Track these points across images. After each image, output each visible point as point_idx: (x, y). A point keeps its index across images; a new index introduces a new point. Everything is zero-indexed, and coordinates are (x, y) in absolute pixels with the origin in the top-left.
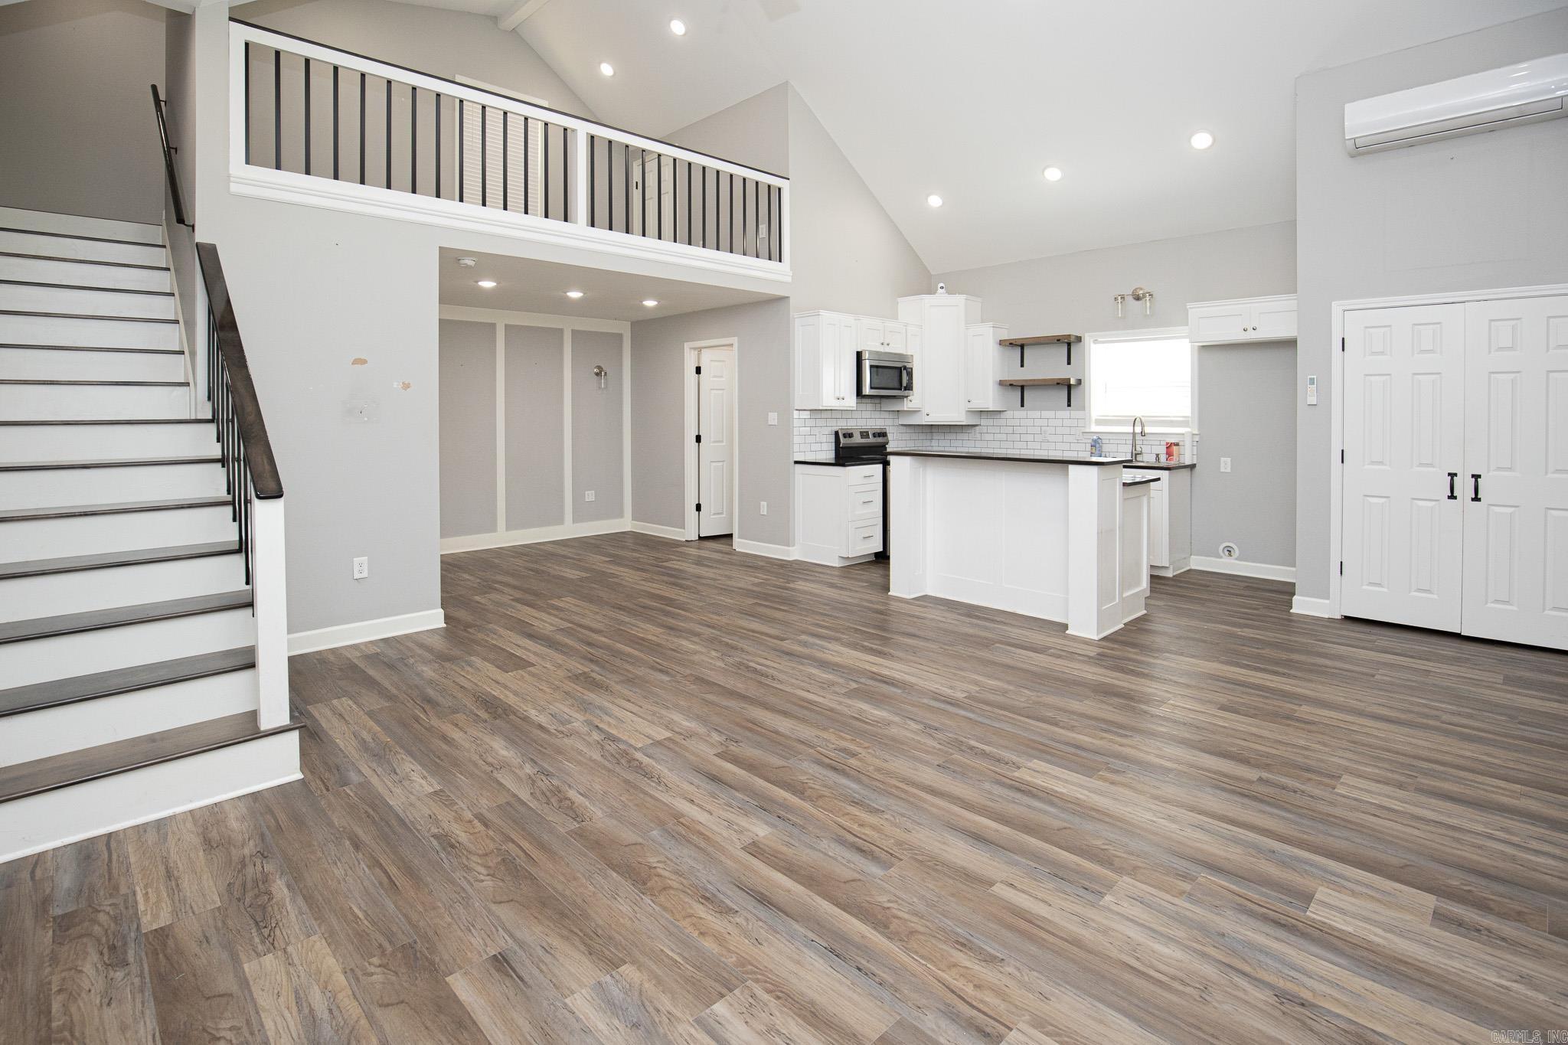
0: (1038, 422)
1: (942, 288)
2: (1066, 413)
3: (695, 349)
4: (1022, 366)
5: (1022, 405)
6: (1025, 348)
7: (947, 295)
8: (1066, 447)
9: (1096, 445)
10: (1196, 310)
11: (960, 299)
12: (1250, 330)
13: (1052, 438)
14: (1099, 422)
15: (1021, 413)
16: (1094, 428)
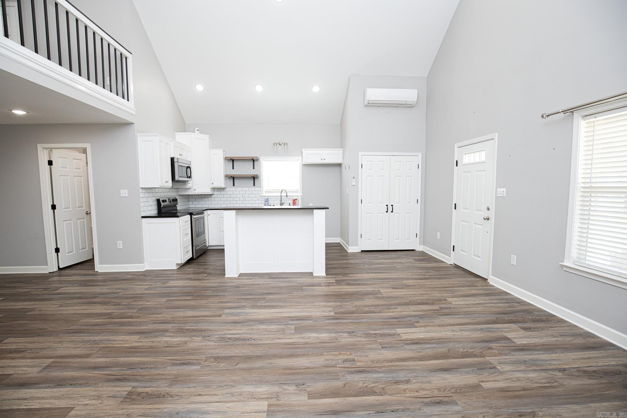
0: (241, 192)
1: (198, 130)
2: (253, 189)
3: (47, 148)
4: (233, 169)
5: (234, 185)
6: (234, 161)
7: (200, 134)
8: (254, 202)
9: (267, 201)
10: (306, 152)
11: (207, 137)
12: (323, 160)
13: (247, 199)
14: (266, 192)
15: (233, 189)
16: (265, 194)
